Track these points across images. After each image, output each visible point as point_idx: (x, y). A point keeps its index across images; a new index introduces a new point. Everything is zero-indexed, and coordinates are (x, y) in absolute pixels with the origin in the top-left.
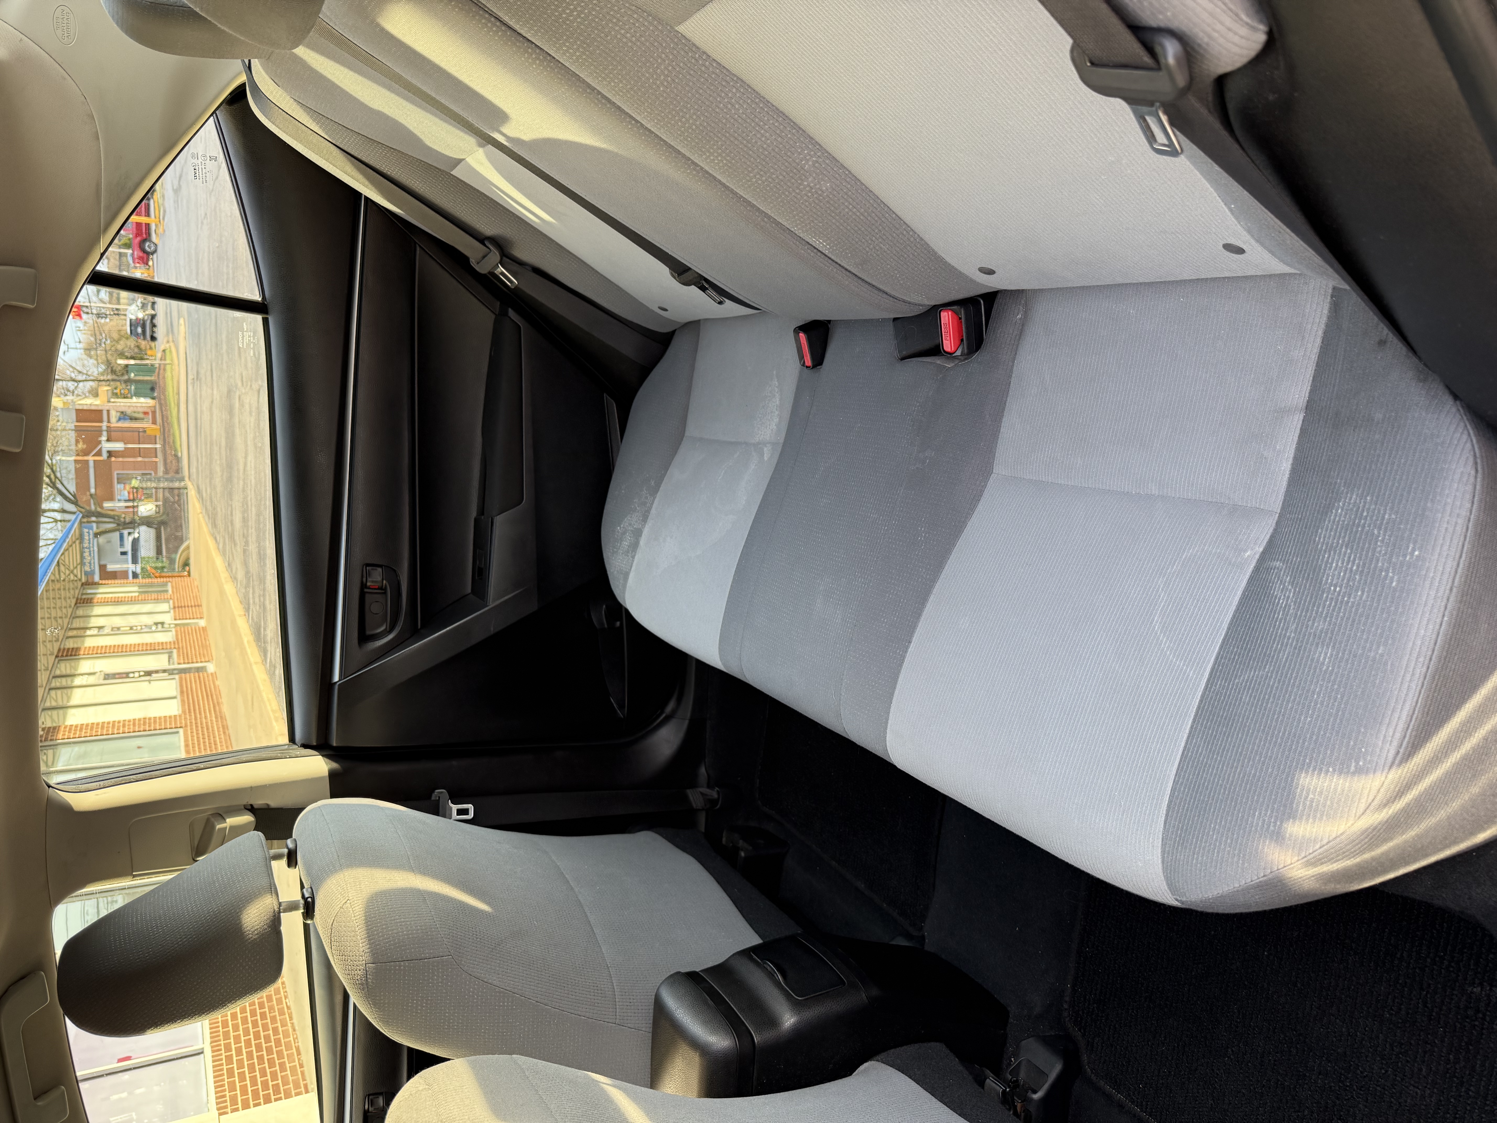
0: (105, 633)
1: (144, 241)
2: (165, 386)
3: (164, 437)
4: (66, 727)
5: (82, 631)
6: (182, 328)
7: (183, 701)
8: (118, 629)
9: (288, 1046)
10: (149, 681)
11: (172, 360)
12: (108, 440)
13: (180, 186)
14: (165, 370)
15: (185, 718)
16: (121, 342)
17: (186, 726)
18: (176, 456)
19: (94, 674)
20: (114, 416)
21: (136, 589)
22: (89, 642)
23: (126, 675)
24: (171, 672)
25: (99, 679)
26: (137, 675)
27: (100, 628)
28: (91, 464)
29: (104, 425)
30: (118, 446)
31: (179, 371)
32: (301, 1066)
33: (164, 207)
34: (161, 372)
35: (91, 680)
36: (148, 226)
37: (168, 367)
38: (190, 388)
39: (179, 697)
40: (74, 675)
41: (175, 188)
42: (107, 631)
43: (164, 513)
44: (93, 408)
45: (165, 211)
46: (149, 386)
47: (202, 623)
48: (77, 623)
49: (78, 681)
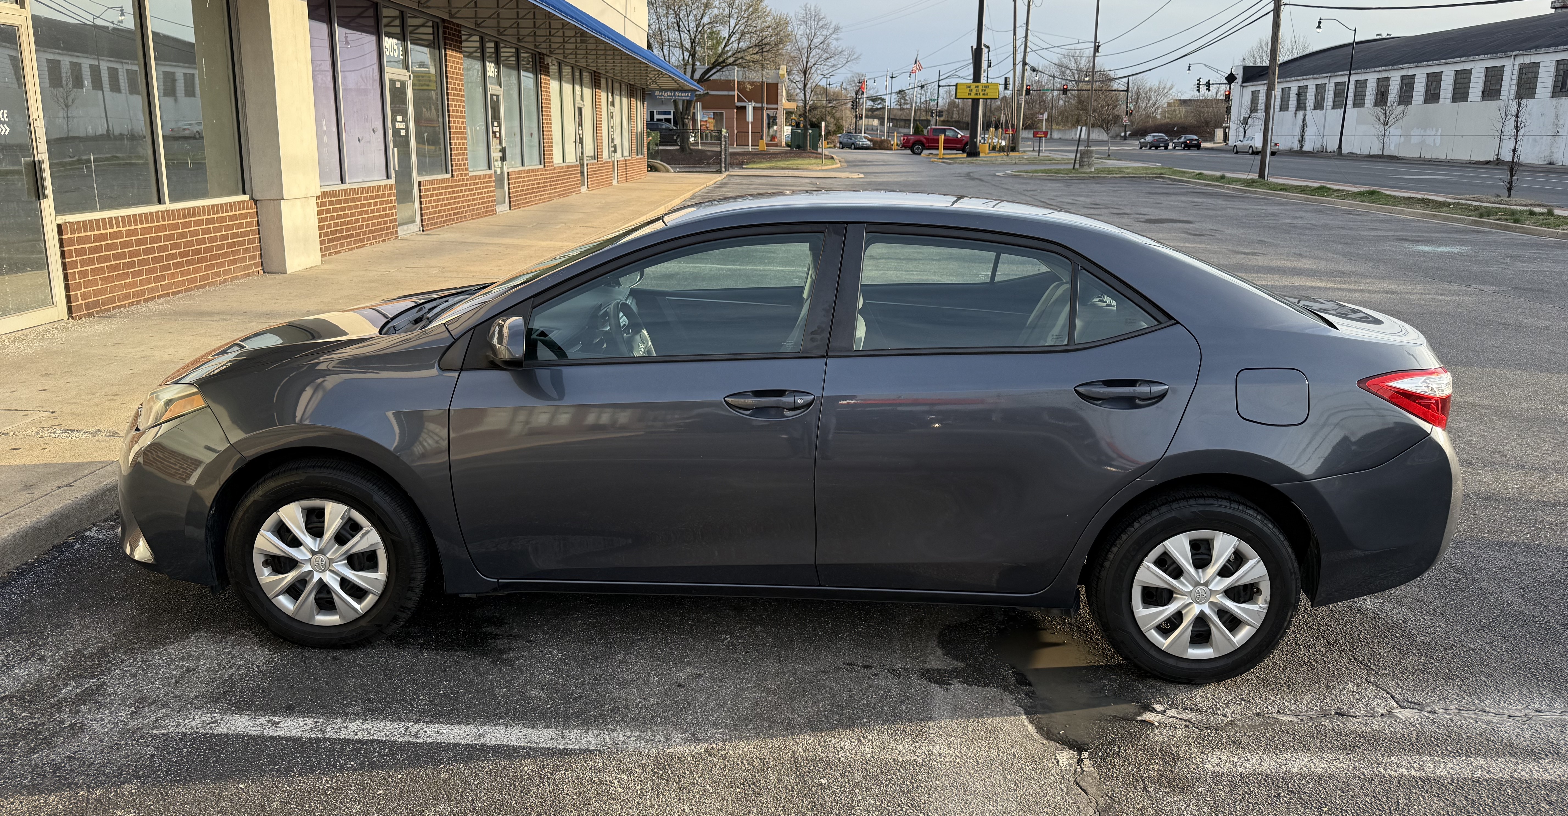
0: (609, 107)
1: (922, 144)
2: (803, 157)
3: (759, 154)
4: (549, 80)
5: (611, 91)
6: (855, 176)
7: (562, 168)
8: (612, 117)
9: (342, 245)
10: (575, 142)
11: (826, 165)
12: (754, 108)
13: (973, 179)
14: (816, 158)
15: (551, 170)
16: (832, 120)
17: (545, 170)
18: (742, 163)
19: (582, 100)
20: (771, 112)
21: (639, 130)
22: (603, 95)
23: (581, 124)
24: (582, 159)
25: (579, 103)
26: (580, 132)
27: (613, 104)
28: (731, 93)
29: (765, 105)
30: (750, 117)
31: (816, 171)
32: (330, 254)
33: (953, 163)
34: (815, 155)
35: (578, 98)
36: (937, 148)
37: (819, 161)
38: (807, 180)
39: (564, 164)
40: (581, 85)
41: (971, 174)
42: (611, 108)
43: (691, 150)
44: (779, 97)
45: (950, 164)
46: (801, 144)
47: (615, 182)
48: (617, 85)
49: (578, 88)
